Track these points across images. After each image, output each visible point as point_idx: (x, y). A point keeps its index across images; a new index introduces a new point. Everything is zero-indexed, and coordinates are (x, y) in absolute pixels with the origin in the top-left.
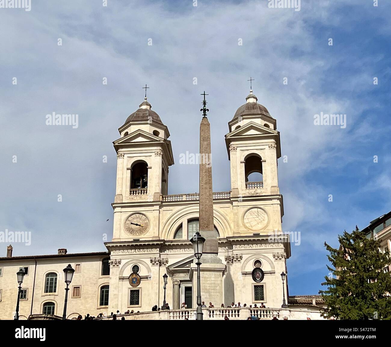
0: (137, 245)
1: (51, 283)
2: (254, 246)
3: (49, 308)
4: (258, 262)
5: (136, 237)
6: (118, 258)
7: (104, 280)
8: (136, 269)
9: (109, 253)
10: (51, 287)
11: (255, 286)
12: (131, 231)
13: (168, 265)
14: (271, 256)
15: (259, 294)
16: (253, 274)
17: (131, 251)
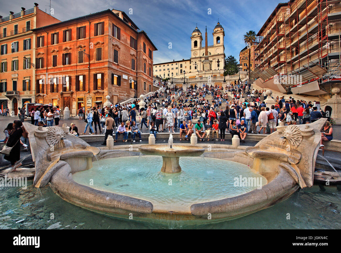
0: (195, 58)
1: (181, 66)
2: (218, 56)
3: (181, 70)
4: (218, 59)
7: (190, 65)
8: (196, 62)
9: (191, 60)
11: (218, 64)
12: (194, 55)
13: (201, 61)
14: (221, 58)
15: (218, 66)
16: (218, 62)
17: (195, 59)
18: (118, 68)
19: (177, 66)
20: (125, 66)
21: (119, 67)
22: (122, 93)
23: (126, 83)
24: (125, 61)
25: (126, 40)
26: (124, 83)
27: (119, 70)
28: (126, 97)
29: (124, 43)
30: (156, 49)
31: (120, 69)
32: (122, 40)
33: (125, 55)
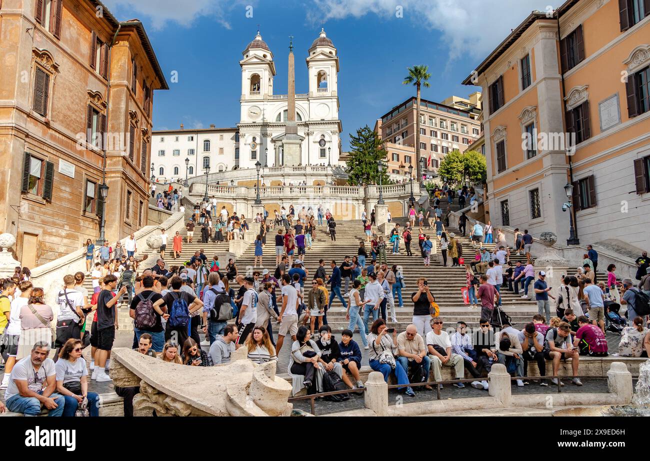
1: (207, 146)
2: (321, 126)
3: (207, 160)
4: (323, 135)
5: (254, 121)
6: (244, 133)
7: (236, 145)
8: (254, 139)
9: (239, 130)
10: (207, 148)
11: (321, 149)
12: (251, 117)
13: (272, 137)
14: (329, 132)
15: (323, 153)
16: (320, 142)
17: (251, 129)
18: (44, 133)
19: (192, 145)
20: (68, 129)
21: (51, 131)
22: (54, 224)
23: (68, 189)
24: (69, 113)
25: (78, 41)
26: (61, 190)
27: (49, 142)
28: (65, 241)
29: (69, 51)
30: (164, 86)
31: (53, 138)
32: (66, 42)
33: (70, 91)
